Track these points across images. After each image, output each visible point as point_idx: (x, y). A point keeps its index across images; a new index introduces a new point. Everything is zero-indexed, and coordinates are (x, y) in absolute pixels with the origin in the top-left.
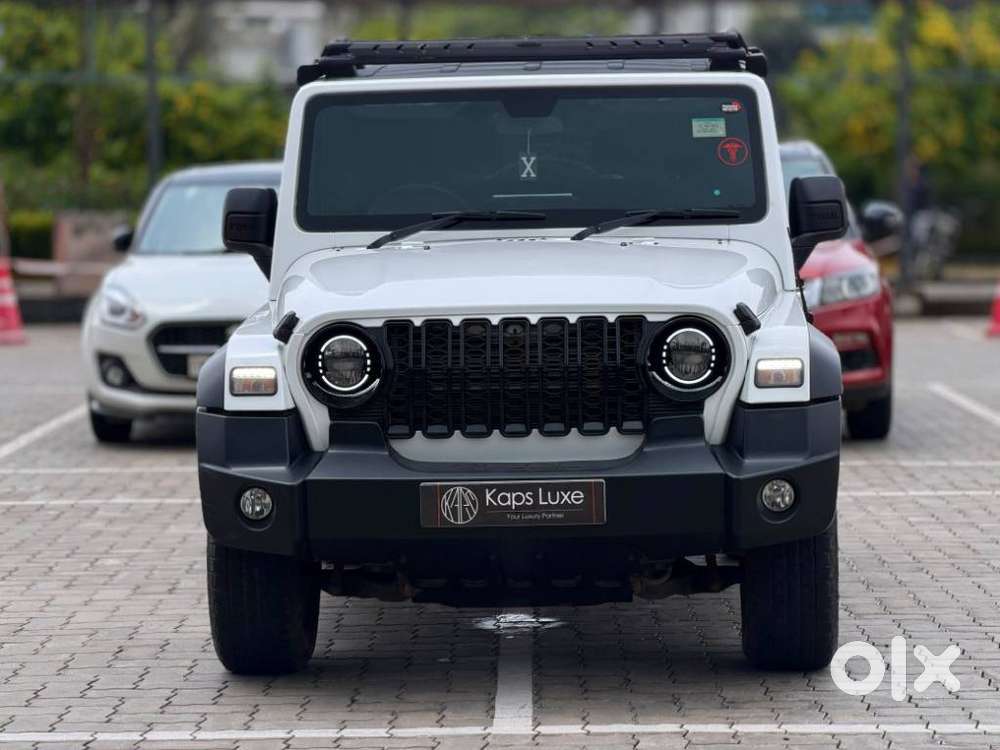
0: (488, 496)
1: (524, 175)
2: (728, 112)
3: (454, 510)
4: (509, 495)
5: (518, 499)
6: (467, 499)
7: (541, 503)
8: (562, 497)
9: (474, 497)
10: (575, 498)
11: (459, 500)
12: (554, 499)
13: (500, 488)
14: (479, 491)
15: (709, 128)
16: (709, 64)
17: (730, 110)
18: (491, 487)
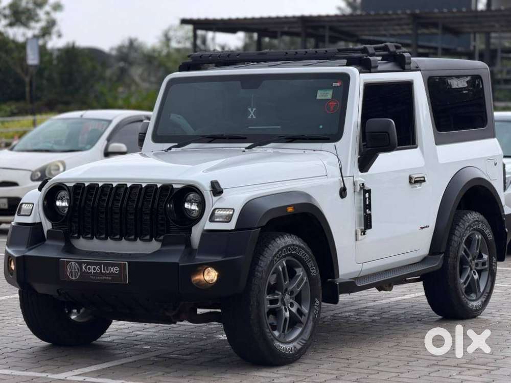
0: (83, 267)
1: (250, 117)
2: (335, 87)
3: (71, 272)
4: (91, 267)
5: (94, 269)
6: (76, 268)
7: (103, 271)
8: (110, 269)
9: (78, 267)
10: (115, 270)
11: (73, 268)
12: (108, 270)
13: (88, 264)
14: (80, 264)
15: (324, 95)
16: (346, 62)
17: (336, 85)
18: (84, 263)
